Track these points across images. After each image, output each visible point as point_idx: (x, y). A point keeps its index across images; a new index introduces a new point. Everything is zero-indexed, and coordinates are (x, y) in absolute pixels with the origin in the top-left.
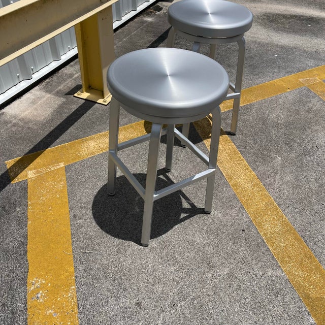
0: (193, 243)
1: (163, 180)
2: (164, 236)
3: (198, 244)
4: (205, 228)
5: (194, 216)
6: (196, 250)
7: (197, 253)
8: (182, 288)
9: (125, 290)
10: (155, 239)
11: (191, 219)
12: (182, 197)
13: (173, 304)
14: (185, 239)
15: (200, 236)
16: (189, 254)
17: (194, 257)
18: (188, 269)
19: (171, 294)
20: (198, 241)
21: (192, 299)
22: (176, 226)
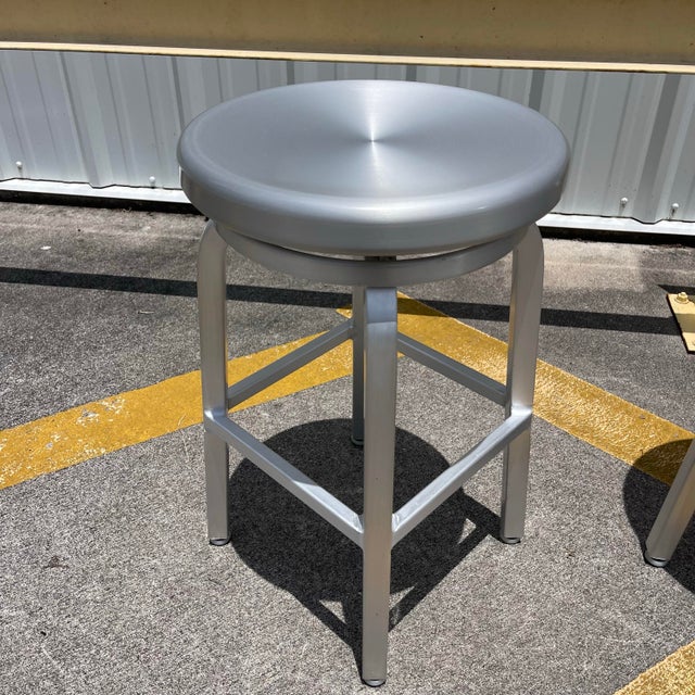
0: (236, 647)
1: (460, 531)
2: (250, 572)
3: (236, 662)
4: (300, 676)
5: (343, 637)
6: (213, 660)
7: (203, 664)
8: (90, 645)
9: (93, 529)
10: (236, 555)
11: (328, 631)
12: (407, 592)
13: (48, 632)
14: (249, 624)
15: (268, 665)
16: (196, 643)
17: (187, 660)
18: (146, 650)
19: (75, 622)
20: (247, 663)
21: (56, 674)
22: (289, 596)
